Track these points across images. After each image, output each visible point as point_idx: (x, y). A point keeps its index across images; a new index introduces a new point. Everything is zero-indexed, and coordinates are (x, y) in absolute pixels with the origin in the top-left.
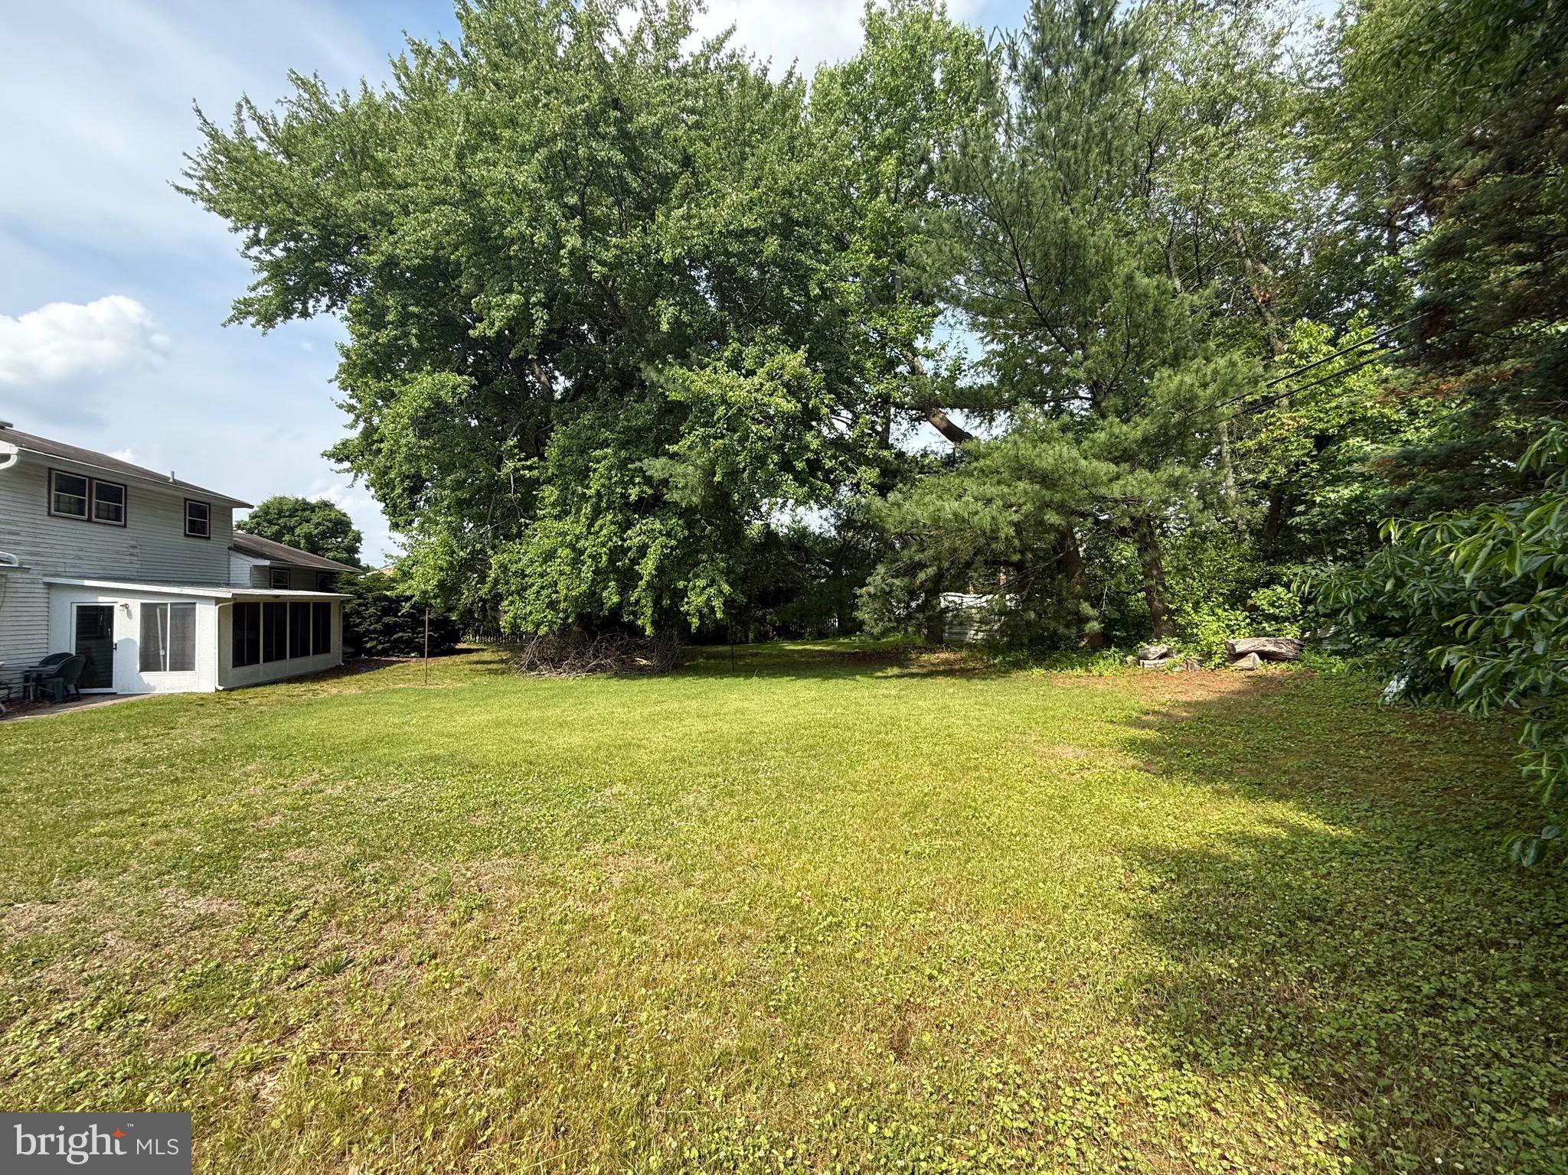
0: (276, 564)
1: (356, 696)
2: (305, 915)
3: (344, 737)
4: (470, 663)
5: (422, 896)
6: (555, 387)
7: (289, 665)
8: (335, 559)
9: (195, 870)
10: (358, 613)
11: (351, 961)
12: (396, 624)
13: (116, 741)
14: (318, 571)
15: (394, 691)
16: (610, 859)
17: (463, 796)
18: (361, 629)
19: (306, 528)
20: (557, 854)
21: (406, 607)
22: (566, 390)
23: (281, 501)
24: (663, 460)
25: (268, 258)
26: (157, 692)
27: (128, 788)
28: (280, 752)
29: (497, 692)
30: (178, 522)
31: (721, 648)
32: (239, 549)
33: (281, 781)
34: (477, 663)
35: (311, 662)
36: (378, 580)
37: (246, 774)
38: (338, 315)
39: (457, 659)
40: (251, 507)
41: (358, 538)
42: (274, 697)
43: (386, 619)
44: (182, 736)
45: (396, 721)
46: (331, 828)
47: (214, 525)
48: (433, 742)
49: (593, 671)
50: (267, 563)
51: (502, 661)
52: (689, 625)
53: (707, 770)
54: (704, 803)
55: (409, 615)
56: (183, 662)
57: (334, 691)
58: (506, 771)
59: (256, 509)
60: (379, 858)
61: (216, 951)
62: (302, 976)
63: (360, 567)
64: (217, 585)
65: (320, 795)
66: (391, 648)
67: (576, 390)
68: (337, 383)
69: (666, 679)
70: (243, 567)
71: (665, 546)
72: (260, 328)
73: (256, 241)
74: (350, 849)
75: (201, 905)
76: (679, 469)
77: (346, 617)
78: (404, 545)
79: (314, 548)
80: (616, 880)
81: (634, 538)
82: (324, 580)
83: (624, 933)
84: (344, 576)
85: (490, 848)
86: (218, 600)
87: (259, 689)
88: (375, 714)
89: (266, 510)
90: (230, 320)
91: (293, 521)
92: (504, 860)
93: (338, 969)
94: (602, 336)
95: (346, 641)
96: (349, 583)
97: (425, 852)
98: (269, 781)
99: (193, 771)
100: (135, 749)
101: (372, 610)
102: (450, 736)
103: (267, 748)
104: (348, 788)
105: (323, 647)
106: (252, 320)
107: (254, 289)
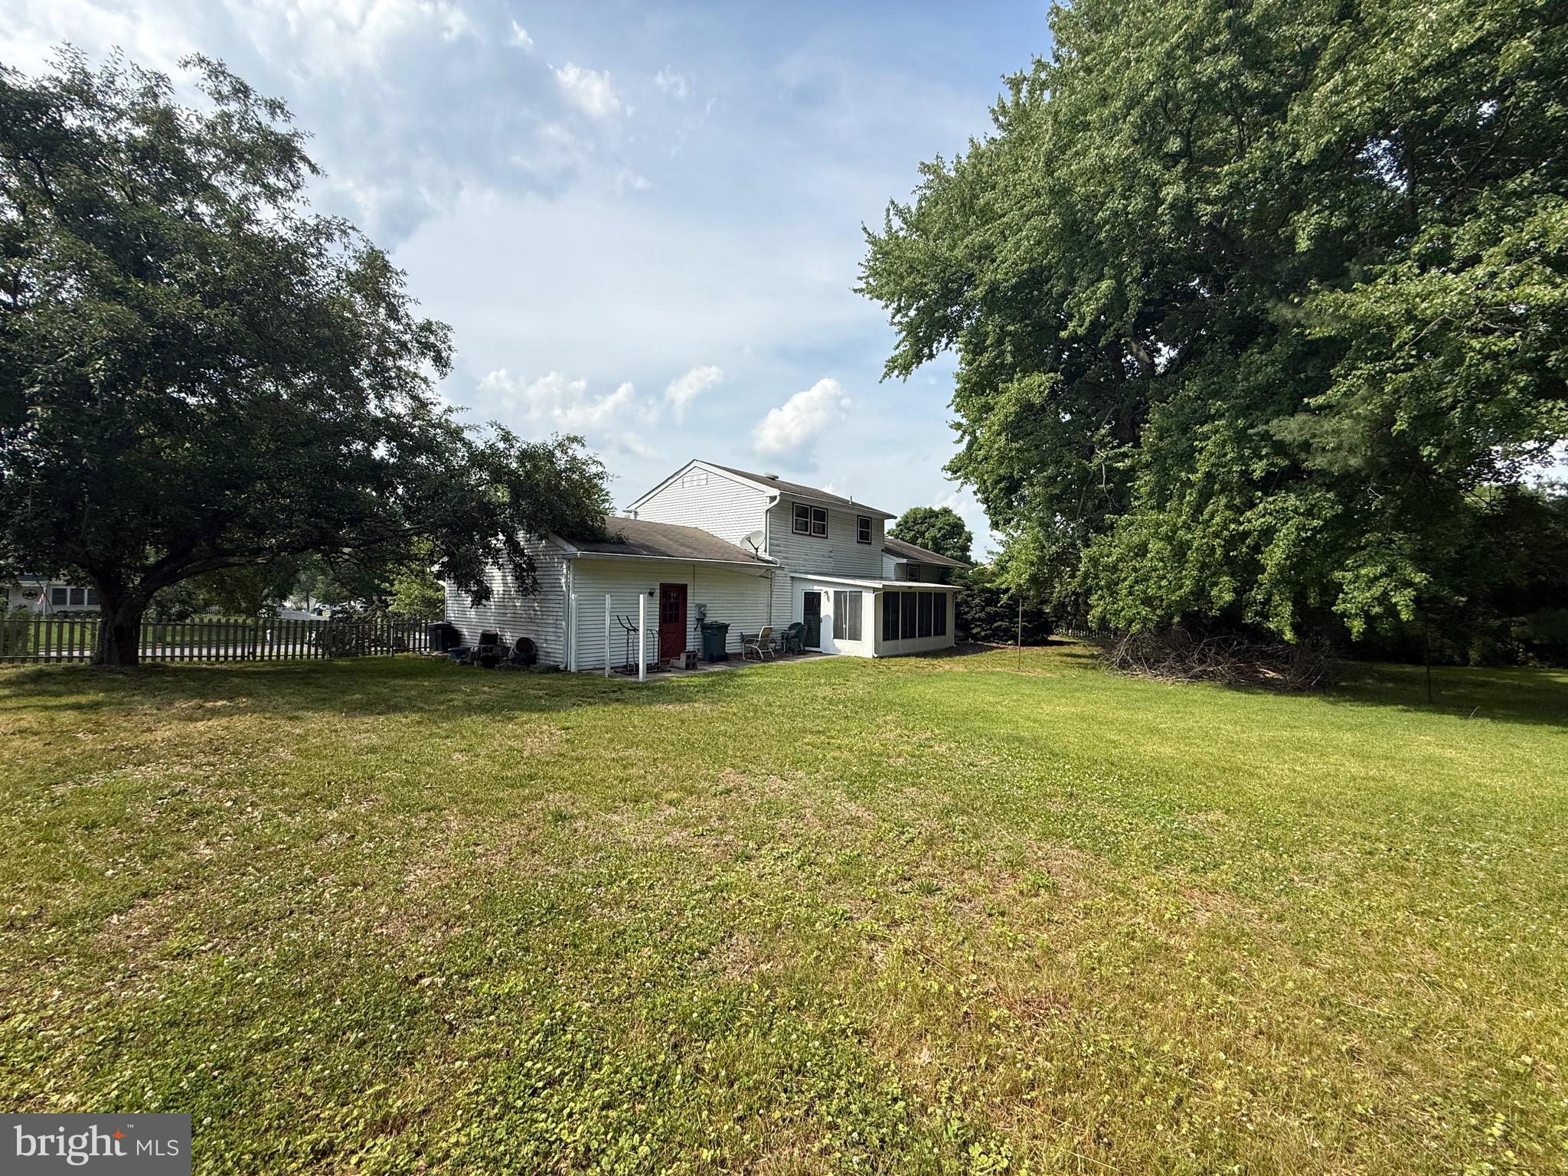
0: (911, 562)
1: (963, 673)
2: (912, 840)
3: (951, 707)
4: (1060, 655)
5: (997, 858)
6: (1157, 361)
7: (918, 643)
8: (952, 557)
9: (852, 783)
10: (967, 602)
11: (939, 889)
12: (996, 614)
13: (819, 684)
14: (939, 567)
15: (992, 673)
16: (1196, 893)
17: (1041, 780)
18: (969, 617)
19: (933, 532)
20: (1131, 865)
21: (1004, 598)
22: (1171, 360)
23: (915, 511)
24: (1301, 417)
25: (906, 319)
26: (842, 654)
27: (823, 717)
28: (908, 709)
29: (1084, 687)
30: (854, 531)
31: (1409, 669)
32: (888, 551)
33: (905, 732)
34: (1068, 655)
35: (932, 642)
36: (983, 574)
37: (886, 722)
38: (954, 349)
39: (1049, 650)
40: (895, 518)
41: (969, 539)
42: (907, 667)
43: (988, 609)
44: (852, 687)
45: (991, 699)
46: (935, 778)
47: (874, 532)
48: (1020, 725)
49: (1198, 677)
50: (905, 561)
51: (1092, 656)
52: (1349, 631)
53: (1359, 828)
54: (1347, 869)
55: (1008, 606)
56: (856, 635)
57: (947, 667)
58: (1085, 765)
59: (899, 519)
60: (968, 814)
61: (858, 844)
62: (907, 886)
63: (970, 563)
64: (874, 578)
65: (930, 750)
66: (993, 635)
67: (1182, 359)
68: (953, 408)
69: (1305, 700)
70: (890, 563)
71: (1304, 529)
72: (902, 377)
73: (898, 310)
74: (946, 799)
75: (853, 808)
76: (1329, 424)
77: (958, 605)
78: (1002, 541)
79: (938, 549)
80: (1203, 917)
81: (1254, 520)
82: (942, 574)
83: (1204, 980)
84: (956, 571)
85: (1062, 836)
86: (875, 590)
87: (898, 659)
88: (975, 691)
89: (906, 519)
90: (884, 377)
91: (923, 528)
92: (1075, 852)
93: (930, 891)
94: (1218, 288)
95: (957, 626)
96: (961, 577)
97: (1003, 821)
98: (899, 731)
99: (856, 713)
100: (827, 691)
101: (977, 601)
102: (1035, 721)
103: (900, 705)
104: (950, 749)
105: (941, 631)
106: (896, 372)
107: (897, 348)
